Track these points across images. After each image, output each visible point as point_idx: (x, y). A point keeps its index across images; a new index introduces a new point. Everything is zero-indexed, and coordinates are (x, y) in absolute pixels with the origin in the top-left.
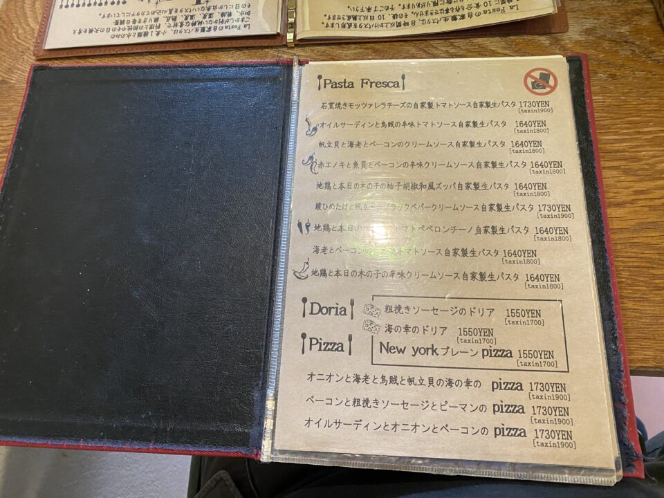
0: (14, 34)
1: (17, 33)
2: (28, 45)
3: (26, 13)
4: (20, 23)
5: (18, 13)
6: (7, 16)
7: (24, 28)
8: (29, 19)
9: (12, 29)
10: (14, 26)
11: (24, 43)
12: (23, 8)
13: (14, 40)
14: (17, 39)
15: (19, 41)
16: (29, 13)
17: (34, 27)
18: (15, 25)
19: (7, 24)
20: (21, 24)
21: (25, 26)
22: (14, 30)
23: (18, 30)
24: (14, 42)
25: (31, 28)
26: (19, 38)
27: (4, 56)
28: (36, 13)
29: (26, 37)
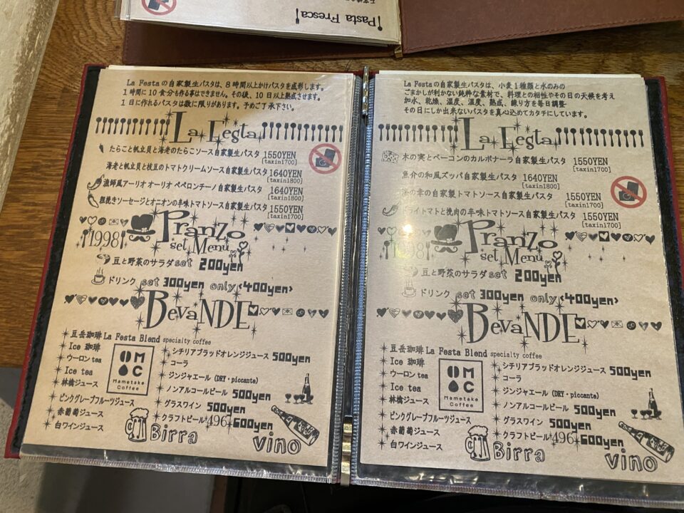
0: (75, 37)
1: (78, 35)
2: (91, 51)
3: (86, 14)
4: (82, 25)
5: (78, 12)
6: (67, 15)
7: (85, 31)
8: (91, 21)
9: (72, 31)
10: (74, 28)
11: (86, 48)
12: (83, 8)
13: (76, 44)
14: (79, 44)
15: (81, 45)
16: (90, 14)
17: (97, 31)
18: (76, 26)
19: (66, 25)
20: (82, 27)
21: (86, 28)
22: (74, 33)
23: (79, 33)
24: (75, 46)
25: (93, 31)
26: (80, 42)
27: (65, 61)
28: (98, 15)
29: (88, 41)
